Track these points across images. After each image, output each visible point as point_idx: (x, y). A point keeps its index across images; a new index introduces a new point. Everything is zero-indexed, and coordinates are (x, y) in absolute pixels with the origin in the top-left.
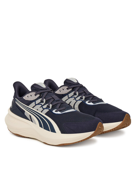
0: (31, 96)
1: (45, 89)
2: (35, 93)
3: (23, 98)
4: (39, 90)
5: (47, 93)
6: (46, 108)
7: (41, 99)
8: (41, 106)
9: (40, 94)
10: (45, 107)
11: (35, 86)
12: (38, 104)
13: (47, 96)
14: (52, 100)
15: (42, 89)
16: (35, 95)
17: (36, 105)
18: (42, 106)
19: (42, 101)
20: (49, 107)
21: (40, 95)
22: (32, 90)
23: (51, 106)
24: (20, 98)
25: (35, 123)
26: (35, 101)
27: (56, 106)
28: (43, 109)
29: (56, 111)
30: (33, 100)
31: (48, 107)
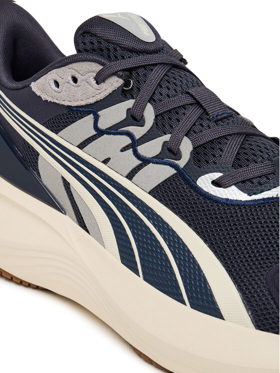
0: (75, 80)
1: (152, 48)
2: (98, 68)
3: (28, 86)
4: (120, 52)
5: (166, 75)
6: (158, 160)
7: (130, 103)
8: (127, 141)
9: (128, 73)
10: (151, 149)
11: (98, 31)
12: (114, 130)
13: (164, 91)
14: (193, 114)
15: (138, 47)
16: (95, 79)
17: (100, 133)
18: (134, 144)
19: (135, 118)
20: (177, 155)
21: (127, 84)
22: (78, 50)
23: (186, 147)
24: (15, 85)
25: (100, 240)
26: (93, 109)
27: (218, 153)
28: (139, 162)
29: (216, 183)
30: (83, 103)
31: (170, 153)
